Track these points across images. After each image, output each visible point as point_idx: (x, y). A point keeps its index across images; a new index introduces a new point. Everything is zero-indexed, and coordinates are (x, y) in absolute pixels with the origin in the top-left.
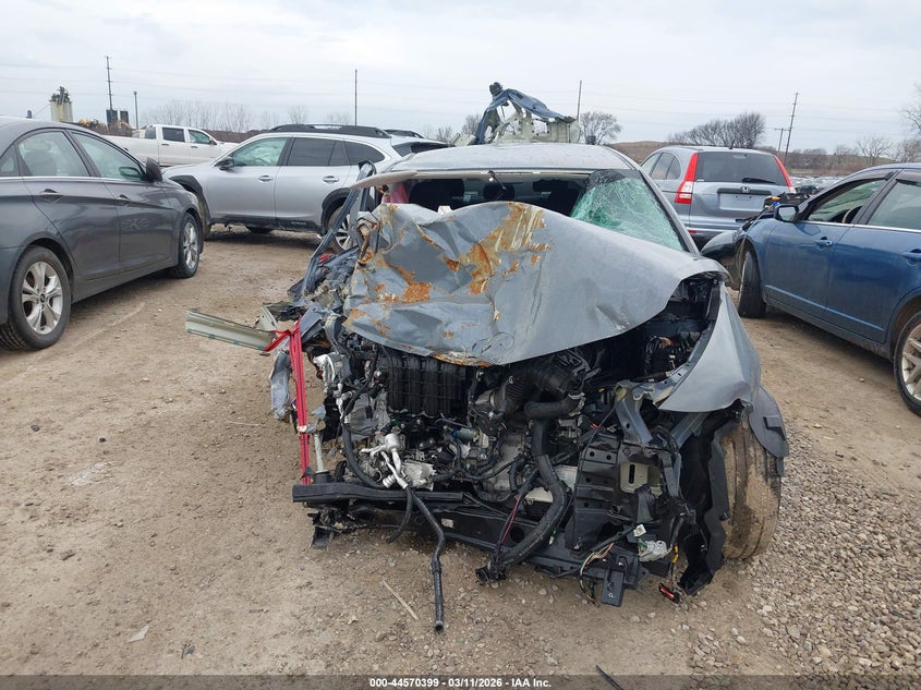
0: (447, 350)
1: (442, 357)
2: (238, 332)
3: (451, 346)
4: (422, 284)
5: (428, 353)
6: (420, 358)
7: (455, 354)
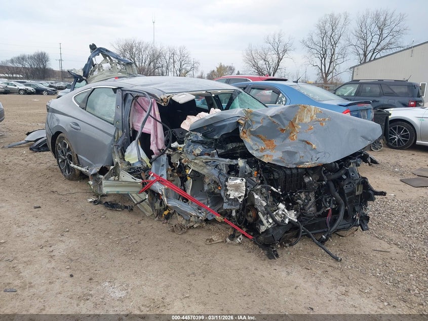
0: (302, 163)
1: (301, 166)
2: (129, 186)
3: (304, 161)
4: (269, 140)
5: (294, 166)
6: (290, 169)
7: (308, 164)
